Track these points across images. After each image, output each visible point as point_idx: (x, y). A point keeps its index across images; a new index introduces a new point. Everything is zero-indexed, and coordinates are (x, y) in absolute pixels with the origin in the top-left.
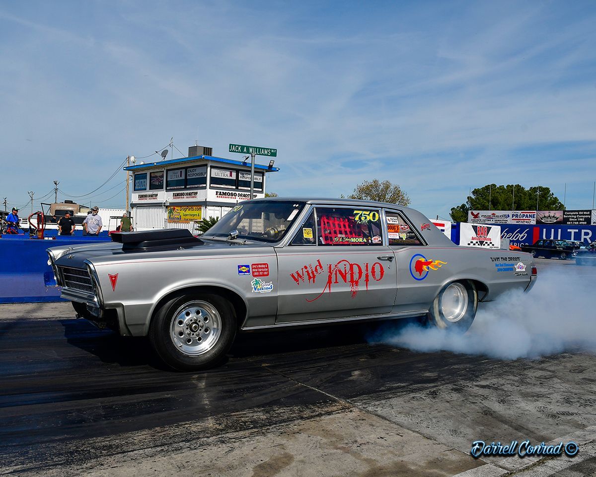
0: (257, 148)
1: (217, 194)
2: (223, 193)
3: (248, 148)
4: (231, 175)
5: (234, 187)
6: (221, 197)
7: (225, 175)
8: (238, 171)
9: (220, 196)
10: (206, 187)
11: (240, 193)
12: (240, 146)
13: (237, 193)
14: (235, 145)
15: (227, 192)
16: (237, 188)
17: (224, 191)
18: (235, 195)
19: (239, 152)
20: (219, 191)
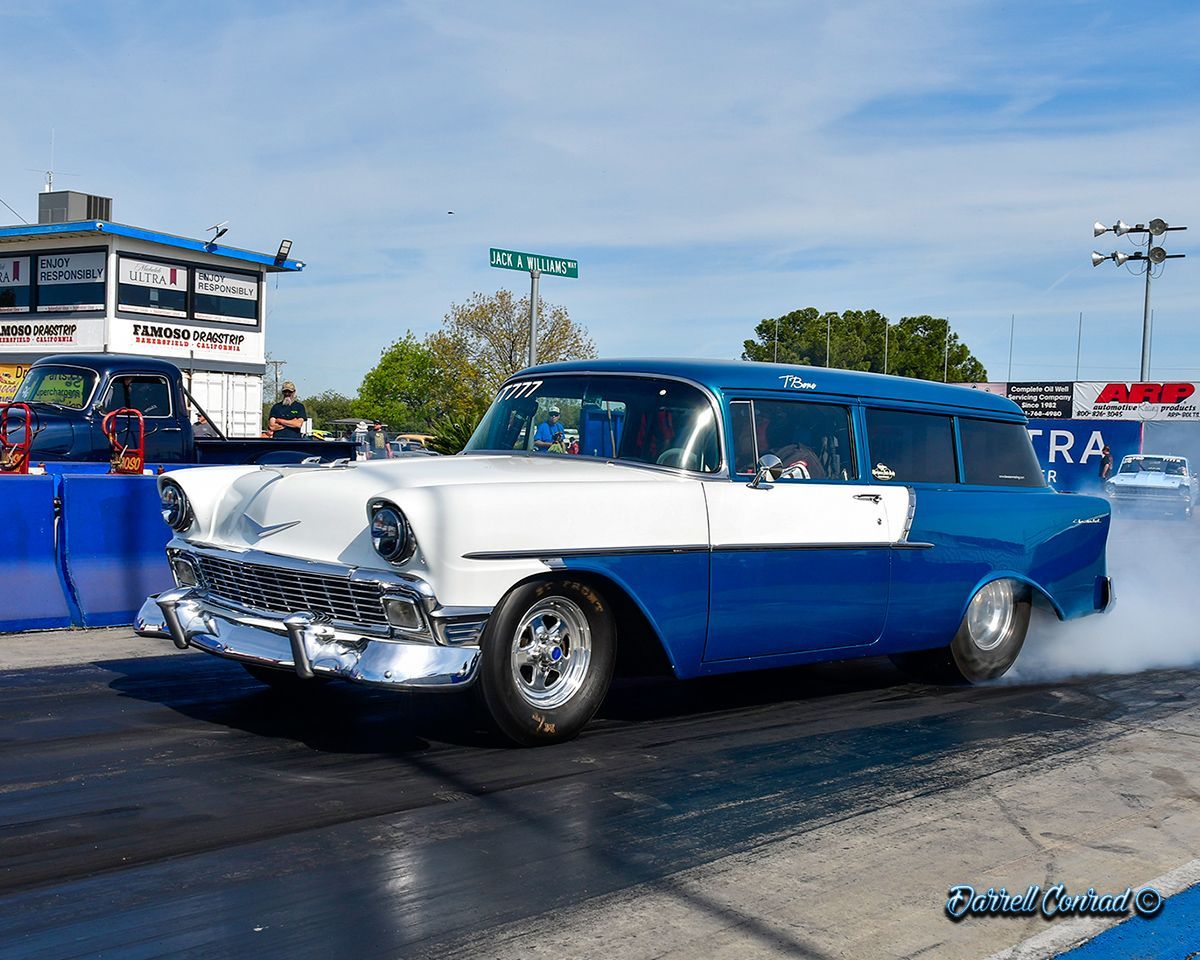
0: (540, 257)
1: (136, 333)
2: (153, 328)
3: (525, 256)
4: (173, 280)
5: (183, 314)
6: (149, 341)
7: (155, 276)
8: (191, 268)
9: (145, 337)
10: (105, 310)
11: (200, 330)
12: (510, 252)
13: (192, 329)
14: (501, 252)
15: (164, 326)
16: (191, 317)
17: (157, 325)
18: (186, 335)
19: (510, 268)
20: (142, 323)
